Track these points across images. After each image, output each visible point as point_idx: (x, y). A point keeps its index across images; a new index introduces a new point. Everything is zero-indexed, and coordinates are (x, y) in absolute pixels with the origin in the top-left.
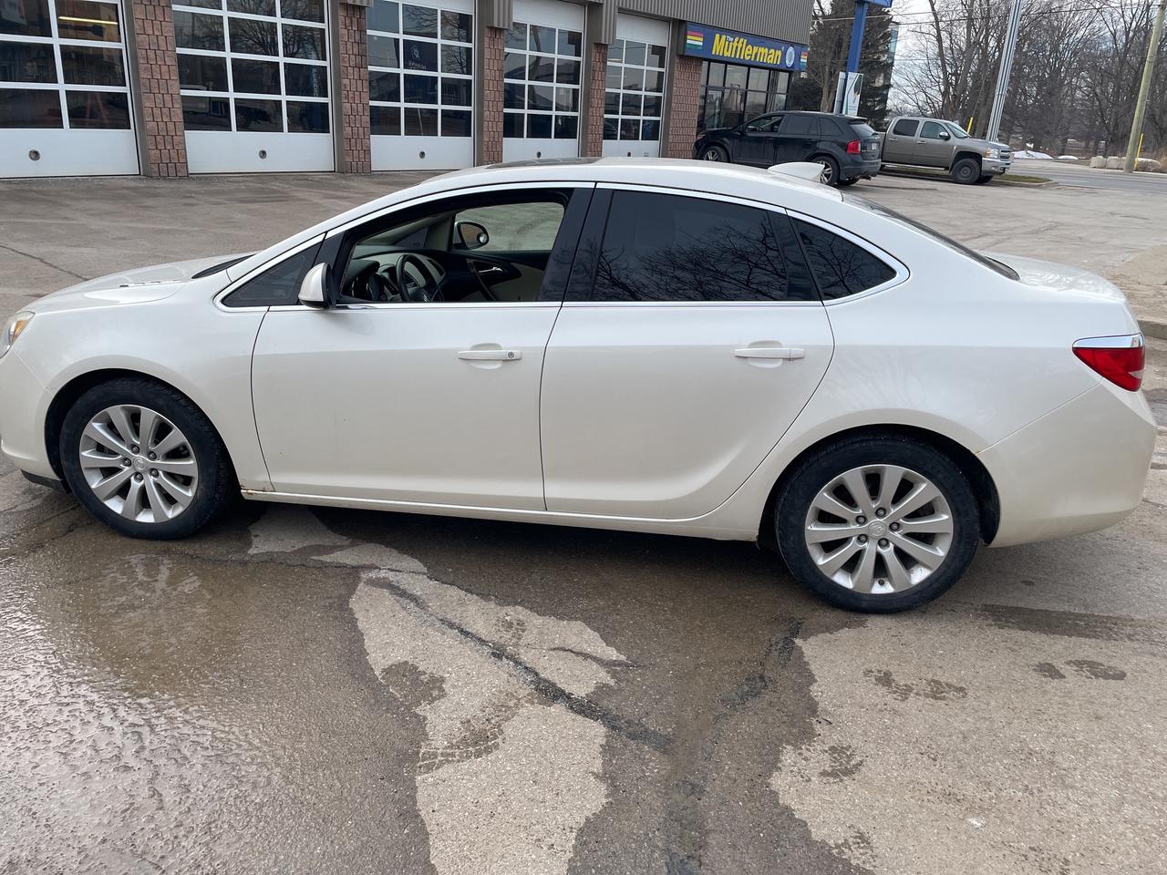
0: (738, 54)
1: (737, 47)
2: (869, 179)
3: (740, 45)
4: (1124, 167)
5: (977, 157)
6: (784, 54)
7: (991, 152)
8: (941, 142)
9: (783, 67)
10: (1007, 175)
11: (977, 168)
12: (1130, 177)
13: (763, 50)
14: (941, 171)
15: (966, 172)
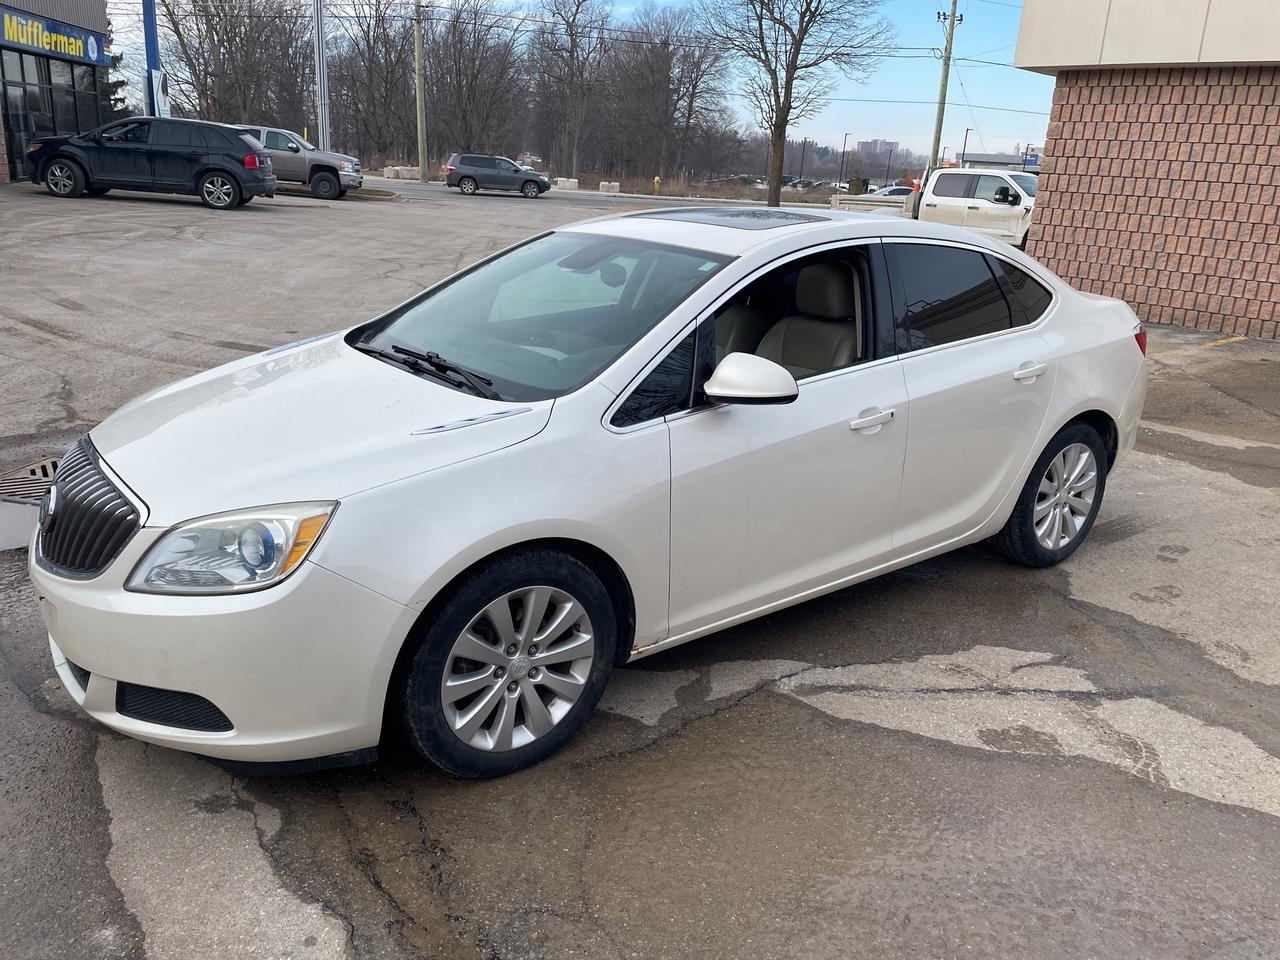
0: (35, 42)
1: (32, 33)
2: (272, 197)
3: (35, 31)
4: (419, 176)
5: (333, 171)
6: (85, 44)
7: (347, 167)
8: (289, 154)
9: (87, 61)
10: (363, 190)
11: (337, 184)
12: (426, 187)
13: (63, 39)
14: (297, 185)
15: (324, 187)
